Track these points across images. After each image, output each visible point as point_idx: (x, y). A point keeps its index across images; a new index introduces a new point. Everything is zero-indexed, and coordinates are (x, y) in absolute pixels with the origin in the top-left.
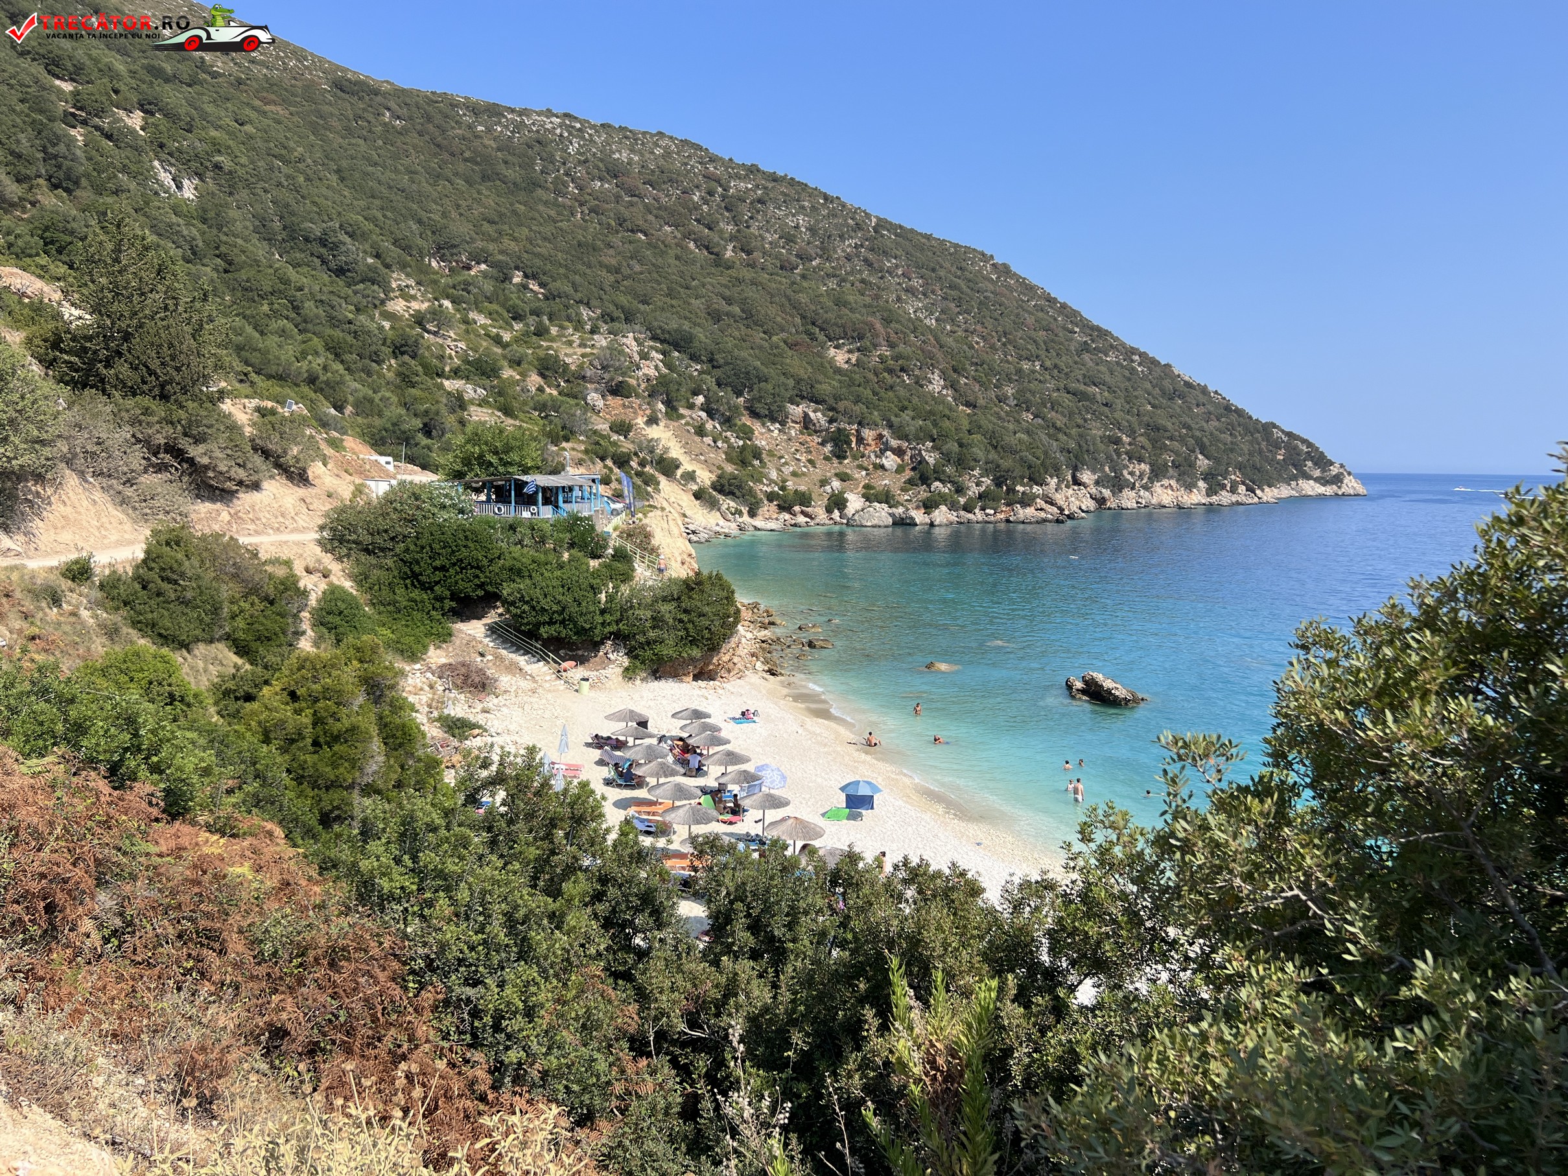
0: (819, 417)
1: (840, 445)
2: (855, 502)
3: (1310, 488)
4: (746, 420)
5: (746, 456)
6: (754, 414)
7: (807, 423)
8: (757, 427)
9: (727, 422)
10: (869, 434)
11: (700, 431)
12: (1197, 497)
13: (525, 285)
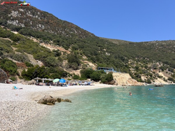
9: (172, 71)
13: (147, 59)
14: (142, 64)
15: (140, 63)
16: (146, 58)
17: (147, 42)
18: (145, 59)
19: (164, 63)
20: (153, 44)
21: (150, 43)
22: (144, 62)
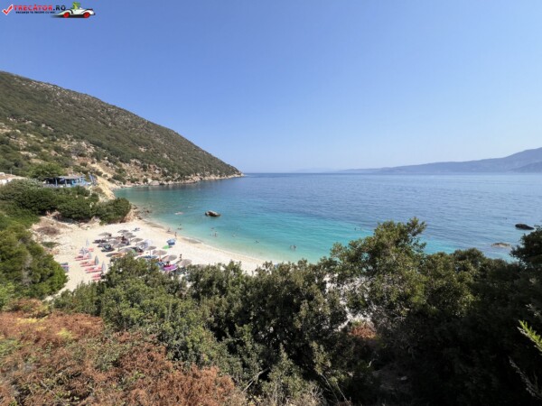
0: (138, 162)
1: (145, 168)
2: (150, 180)
3: (236, 176)
4: (120, 163)
5: (121, 171)
6: (122, 161)
7: (136, 164)
8: (123, 164)
9: (115, 163)
10: (151, 166)
11: (107, 165)
12: (218, 178)
13: (46, 128)
14: (42, 141)
15: (32, 136)
16: (43, 126)
17: (29, 81)
18: (40, 125)
19: (96, 144)
20: (46, 91)
21: (38, 86)
22: (45, 136)
